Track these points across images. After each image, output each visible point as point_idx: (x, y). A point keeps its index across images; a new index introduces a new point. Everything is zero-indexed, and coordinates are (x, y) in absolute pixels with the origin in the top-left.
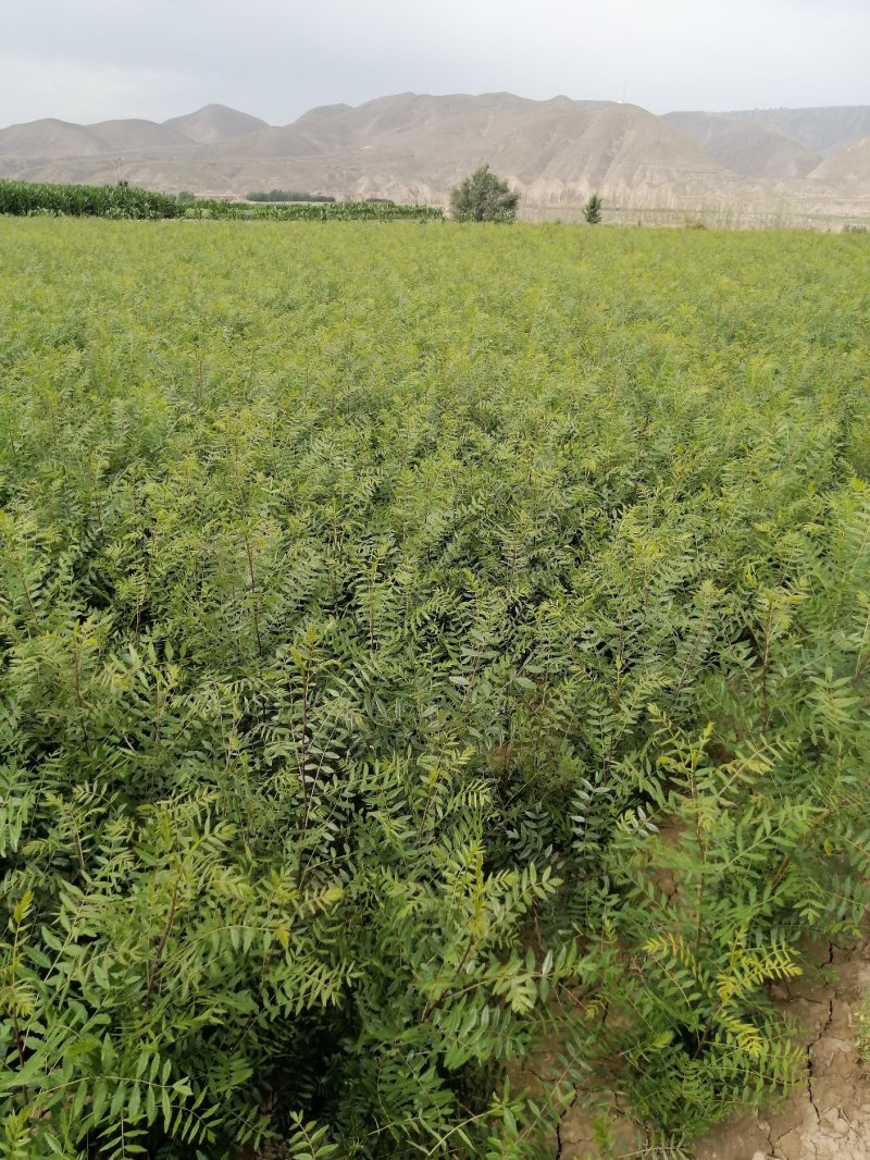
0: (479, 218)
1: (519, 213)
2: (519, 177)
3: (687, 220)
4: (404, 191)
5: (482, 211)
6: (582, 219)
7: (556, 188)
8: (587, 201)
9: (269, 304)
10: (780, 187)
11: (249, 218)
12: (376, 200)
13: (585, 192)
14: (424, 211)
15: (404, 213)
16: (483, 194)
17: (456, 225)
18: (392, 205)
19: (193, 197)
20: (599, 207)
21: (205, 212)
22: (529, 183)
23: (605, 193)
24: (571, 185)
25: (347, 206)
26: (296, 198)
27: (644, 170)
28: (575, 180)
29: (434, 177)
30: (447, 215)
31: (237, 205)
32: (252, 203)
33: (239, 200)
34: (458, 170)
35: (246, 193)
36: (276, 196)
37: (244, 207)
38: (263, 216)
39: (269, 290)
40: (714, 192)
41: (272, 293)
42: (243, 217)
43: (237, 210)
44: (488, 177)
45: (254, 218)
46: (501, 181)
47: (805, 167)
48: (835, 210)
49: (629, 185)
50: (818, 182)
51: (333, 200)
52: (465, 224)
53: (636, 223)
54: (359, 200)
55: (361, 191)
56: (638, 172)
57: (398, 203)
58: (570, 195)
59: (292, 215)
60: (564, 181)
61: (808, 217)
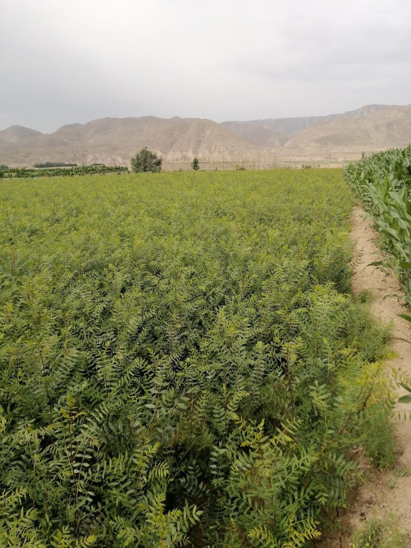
0: (145, 170)
1: (163, 167)
2: (162, 151)
3: (237, 166)
4: (109, 159)
5: (146, 167)
6: (191, 168)
7: (178, 155)
8: (192, 160)
9: (47, 220)
10: (273, 150)
11: (35, 176)
12: (97, 164)
13: (191, 156)
14: (119, 168)
15: (110, 170)
16: (145, 160)
17: (134, 174)
18: (105, 167)
19: (7, 168)
20: (198, 163)
21: (14, 174)
22: (166, 153)
23: (200, 156)
24: (185, 153)
25: (83, 168)
26: (58, 165)
27: (216, 146)
28: (186, 151)
29: (123, 153)
30: (130, 169)
31: (29, 170)
32: (37, 169)
33: (30, 168)
34: (133, 149)
35: (34, 164)
36: (48, 165)
37: (33, 171)
38: (42, 175)
39: (47, 213)
40: (246, 154)
41: (48, 214)
42: (33, 176)
43: (29, 173)
44: (147, 152)
45: (38, 176)
46: (153, 153)
47: (283, 141)
48: (297, 159)
49: (210, 152)
50: (288, 148)
51: (76, 165)
52: (138, 174)
53: (215, 169)
54: (89, 165)
55: (89, 160)
56: (213, 147)
57: (107, 165)
58: (185, 158)
59: (57, 173)
60: (181, 152)
61: (287, 162)
